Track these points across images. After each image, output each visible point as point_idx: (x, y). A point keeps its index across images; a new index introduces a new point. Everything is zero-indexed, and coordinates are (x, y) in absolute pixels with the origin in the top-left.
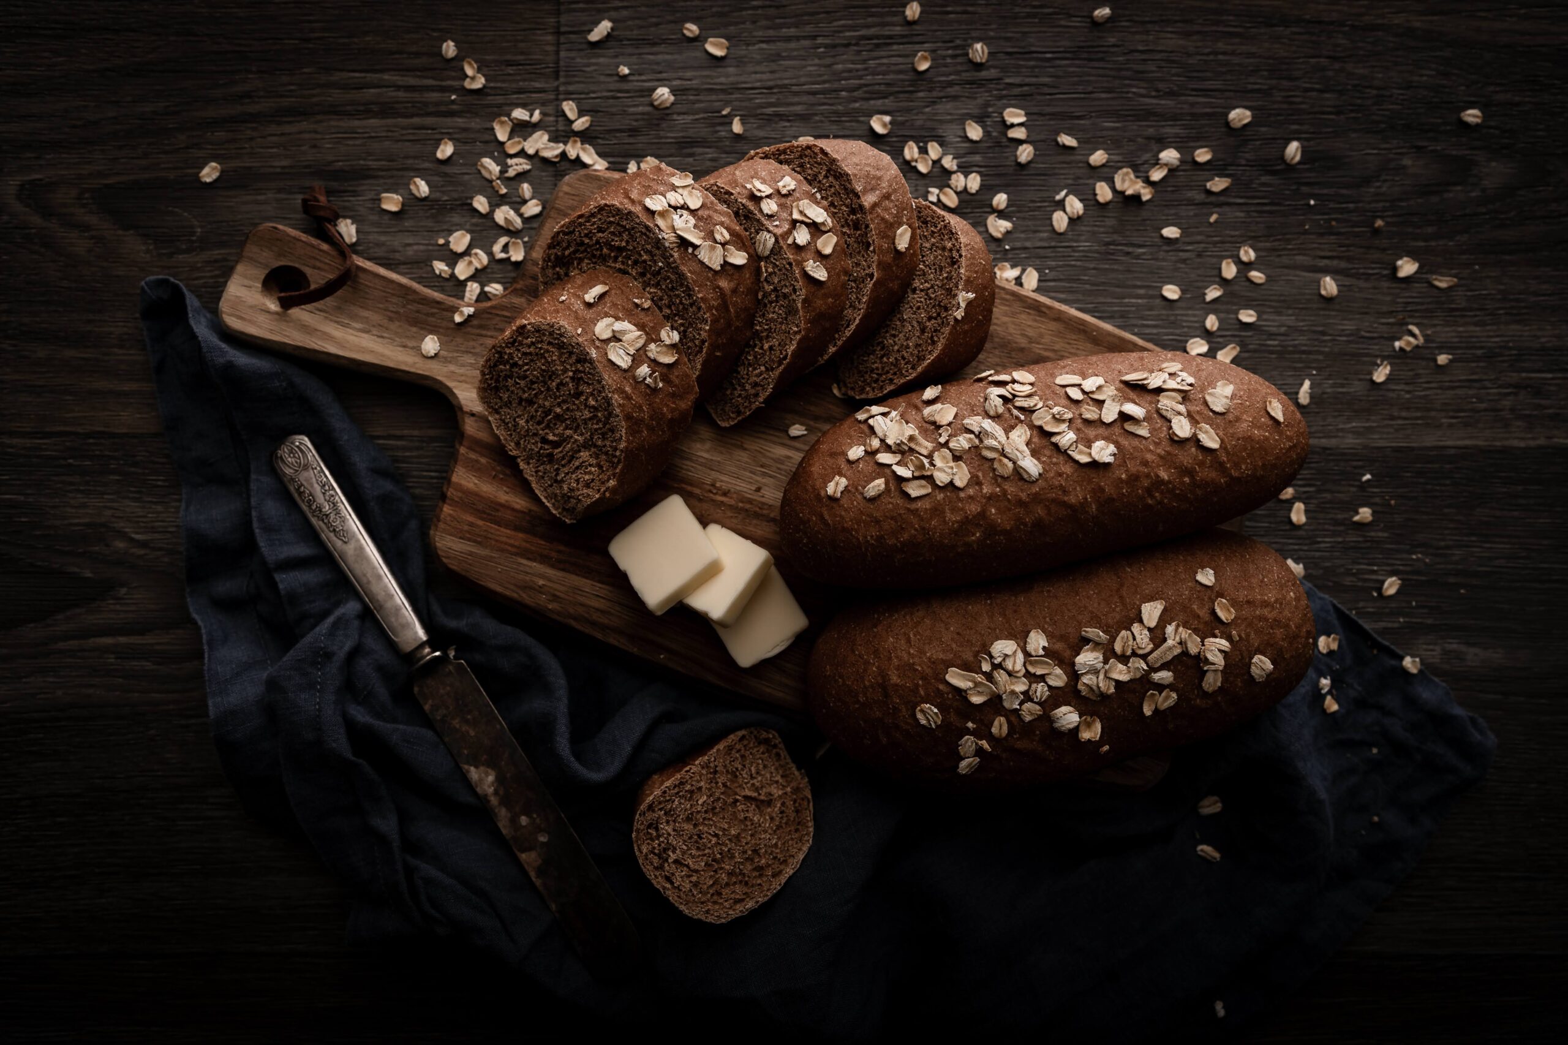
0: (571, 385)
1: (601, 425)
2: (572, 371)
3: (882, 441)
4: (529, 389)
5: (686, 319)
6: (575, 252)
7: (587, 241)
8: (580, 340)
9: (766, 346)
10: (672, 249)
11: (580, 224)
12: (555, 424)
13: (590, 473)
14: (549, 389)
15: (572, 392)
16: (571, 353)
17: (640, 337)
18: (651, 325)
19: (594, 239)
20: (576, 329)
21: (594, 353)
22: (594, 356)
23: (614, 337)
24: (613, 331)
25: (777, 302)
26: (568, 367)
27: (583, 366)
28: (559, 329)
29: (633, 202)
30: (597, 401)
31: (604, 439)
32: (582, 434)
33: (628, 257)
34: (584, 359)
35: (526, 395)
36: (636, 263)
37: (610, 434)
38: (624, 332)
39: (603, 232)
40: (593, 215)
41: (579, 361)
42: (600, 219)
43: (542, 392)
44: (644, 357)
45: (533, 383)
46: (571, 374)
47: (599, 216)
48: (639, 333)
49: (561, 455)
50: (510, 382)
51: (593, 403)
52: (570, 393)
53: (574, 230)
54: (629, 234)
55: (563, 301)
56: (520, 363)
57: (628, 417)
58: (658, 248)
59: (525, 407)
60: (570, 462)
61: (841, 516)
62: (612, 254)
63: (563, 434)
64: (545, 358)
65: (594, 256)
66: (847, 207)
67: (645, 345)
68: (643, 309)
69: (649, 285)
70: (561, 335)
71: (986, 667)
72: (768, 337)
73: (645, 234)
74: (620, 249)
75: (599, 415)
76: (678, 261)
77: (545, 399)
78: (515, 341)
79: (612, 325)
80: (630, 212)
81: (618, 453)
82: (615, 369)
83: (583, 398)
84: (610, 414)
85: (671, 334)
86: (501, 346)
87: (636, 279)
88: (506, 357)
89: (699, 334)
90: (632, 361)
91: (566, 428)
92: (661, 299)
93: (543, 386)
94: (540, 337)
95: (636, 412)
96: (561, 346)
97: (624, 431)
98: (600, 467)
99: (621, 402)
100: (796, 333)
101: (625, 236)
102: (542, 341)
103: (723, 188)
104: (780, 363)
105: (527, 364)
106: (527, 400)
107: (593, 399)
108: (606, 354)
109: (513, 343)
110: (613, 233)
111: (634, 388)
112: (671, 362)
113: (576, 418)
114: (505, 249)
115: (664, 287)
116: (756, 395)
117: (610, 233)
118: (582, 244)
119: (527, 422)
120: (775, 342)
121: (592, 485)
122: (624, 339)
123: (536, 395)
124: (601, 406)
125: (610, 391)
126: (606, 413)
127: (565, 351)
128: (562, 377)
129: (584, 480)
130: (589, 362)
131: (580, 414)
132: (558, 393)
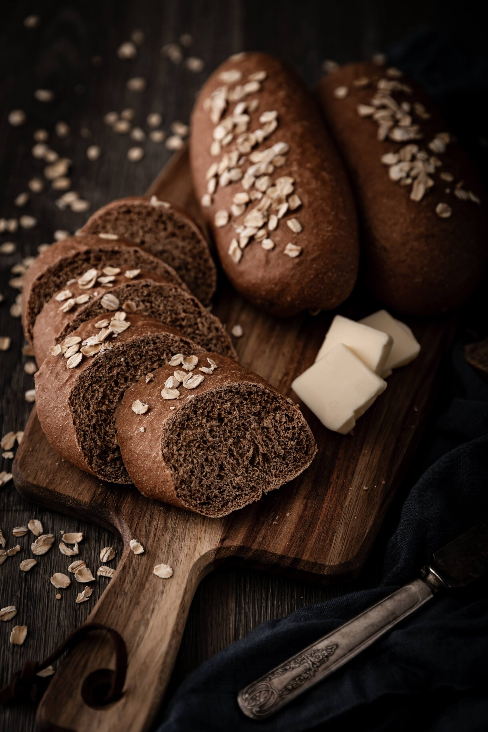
0: (212, 424)
1: (245, 403)
2: (202, 420)
3: (260, 228)
5: (164, 350)
6: (99, 435)
7: (94, 421)
8: (179, 407)
9: (183, 315)
10: (114, 346)
11: (81, 424)
12: (240, 448)
13: (281, 418)
14: (214, 447)
15: (218, 424)
16: (189, 419)
17: (178, 374)
18: (167, 371)
19: (93, 414)
20: (171, 411)
21: (191, 397)
22: (193, 396)
23: (178, 387)
24: (173, 388)
25: (151, 302)
26: (198, 422)
27: (199, 409)
28: (169, 424)
29: (71, 377)
30: (226, 401)
31: (255, 404)
32: (250, 423)
33: (112, 390)
34: (194, 407)
35: (216, 468)
36: (117, 383)
37: (252, 396)
38: (174, 382)
39: (89, 406)
40: (75, 412)
41: (195, 412)
42: (80, 406)
43: (215, 453)
44: (194, 370)
45: (207, 460)
46: (204, 421)
47: (77, 406)
48: (174, 374)
49: (264, 447)
50: (205, 482)
51: (228, 405)
52: (219, 426)
53: (83, 431)
54: (95, 382)
55: (145, 430)
56: (191, 466)
57: (241, 378)
58: (110, 359)
59: (225, 473)
60: (270, 439)
61: (314, 246)
62: (107, 402)
63: (249, 441)
64: (190, 442)
65: (105, 420)
66: (83, 264)
67: (185, 371)
68: (154, 377)
69: (134, 376)
70: (174, 424)
71: (409, 181)
72: (176, 314)
73: (99, 367)
74: (105, 396)
75: (237, 402)
76: (123, 343)
77: (220, 451)
78: (174, 466)
79: (167, 390)
80: (80, 377)
82: (204, 384)
83: (224, 414)
84: (238, 392)
85: (175, 359)
86: (177, 479)
87: (128, 387)
88: (185, 477)
89: (176, 342)
90: (197, 375)
91: (244, 437)
92: (146, 368)
93: (211, 451)
94: (173, 444)
95: (236, 376)
96: (183, 427)
97: (250, 383)
98: (276, 409)
99: (229, 381)
100: (176, 291)
101: (96, 387)
102: (177, 442)
103: (62, 333)
104: (196, 305)
105: (192, 461)
106: (220, 470)
107: (225, 405)
108: (192, 390)
109: (176, 469)
110: (93, 396)
111: (219, 375)
112: (197, 358)
113: (239, 426)
114: (71, 546)
115: (138, 363)
116: (217, 329)
117: (91, 399)
118: (94, 427)
119: (236, 475)
120: (180, 307)
121: (290, 415)
122: (180, 380)
123: (217, 460)
124: (231, 399)
125: (221, 388)
126: (236, 396)
127: (186, 423)
128: (206, 430)
129: (286, 422)
130: (197, 402)
131: (235, 420)
132: (218, 439)
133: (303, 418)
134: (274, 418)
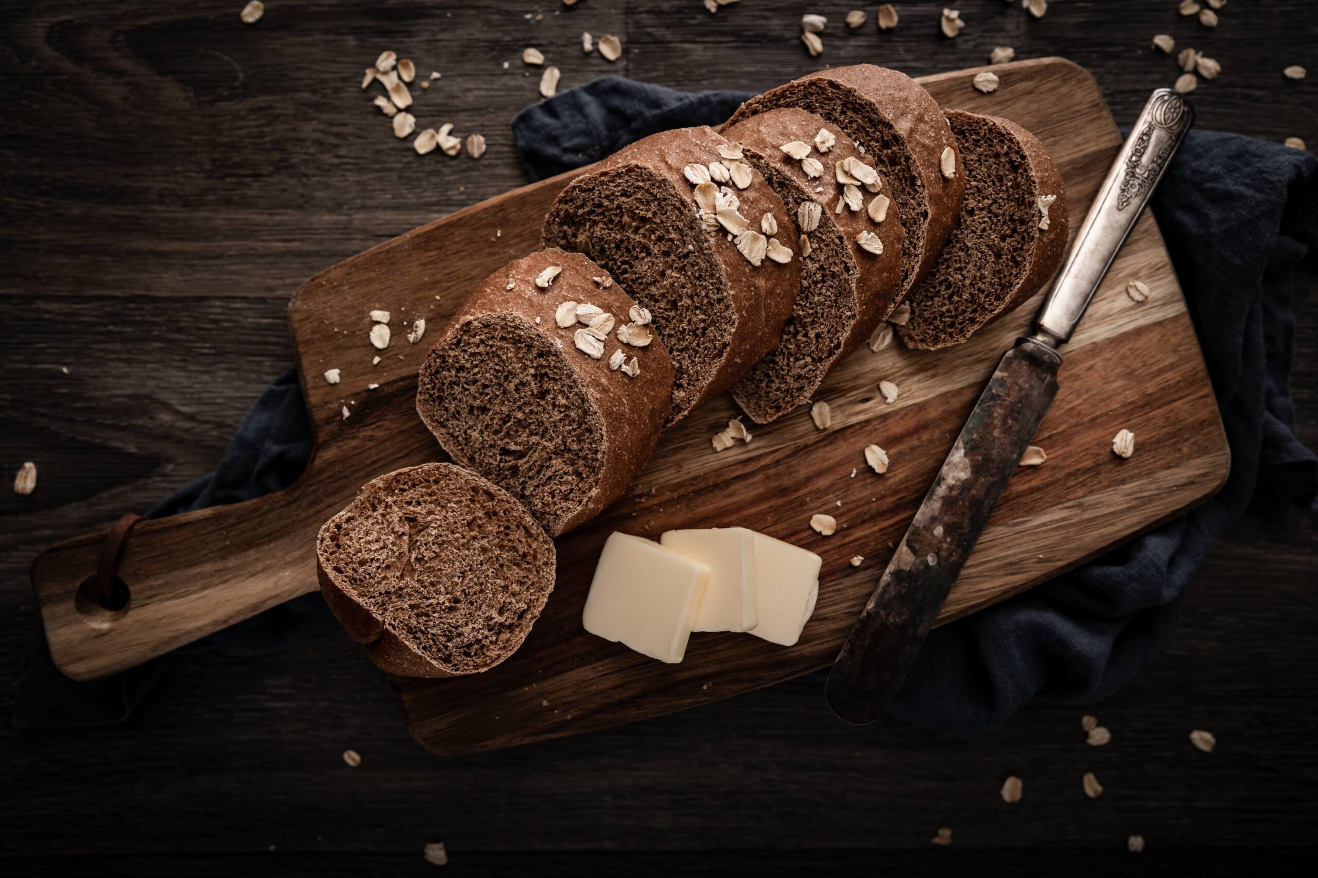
0: (533, 384)
1: (575, 426)
2: (533, 367)
4: (481, 394)
8: (541, 330)
12: (517, 431)
13: (567, 483)
14: (505, 392)
15: (535, 392)
16: (530, 347)
17: (608, 319)
18: (618, 304)
20: (534, 319)
21: (559, 344)
22: (560, 346)
23: (579, 322)
24: (577, 316)
26: (528, 363)
27: (546, 360)
28: (513, 321)
30: (568, 398)
31: (579, 441)
32: (551, 440)
34: (546, 352)
35: (478, 402)
37: (587, 434)
38: (590, 316)
41: (540, 355)
43: (498, 396)
44: (615, 341)
45: (485, 386)
46: (532, 371)
48: (607, 315)
49: (527, 466)
50: (457, 390)
51: (564, 401)
52: (533, 394)
55: (511, 290)
56: (468, 365)
57: (608, 414)
59: (478, 416)
60: (539, 472)
63: (528, 442)
64: (498, 356)
67: (615, 329)
68: (605, 288)
70: (516, 328)
75: (572, 414)
77: (502, 403)
78: (459, 341)
79: (574, 309)
81: (599, 456)
82: (586, 359)
83: (549, 397)
84: (586, 412)
85: (641, 312)
88: (451, 361)
90: (605, 347)
91: (531, 434)
93: (499, 389)
94: (490, 333)
95: (615, 406)
96: (517, 341)
97: (604, 429)
98: (578, 474)
99: (598, 396)
102: (493, 337)
105: (476, 366)
106: (479, 408)
107: (563, 397)
108: (573, 342)
109: (457, 344)
111: (610, 379)
112: (646, 344)
113: (542, 422)
119: (481, 432)
121: (571, 496)
122: (591, 323)
123: (490, 400)
124: (573, 404)
125: (583, 386)
126: (580, 411)
127: (523, 345)
128: (521, 376)
129: (561, 491)
130: (554, 355)
131: (548, 416)
132: (517, 396)
133: (570, 516)
134: (565, 473)
